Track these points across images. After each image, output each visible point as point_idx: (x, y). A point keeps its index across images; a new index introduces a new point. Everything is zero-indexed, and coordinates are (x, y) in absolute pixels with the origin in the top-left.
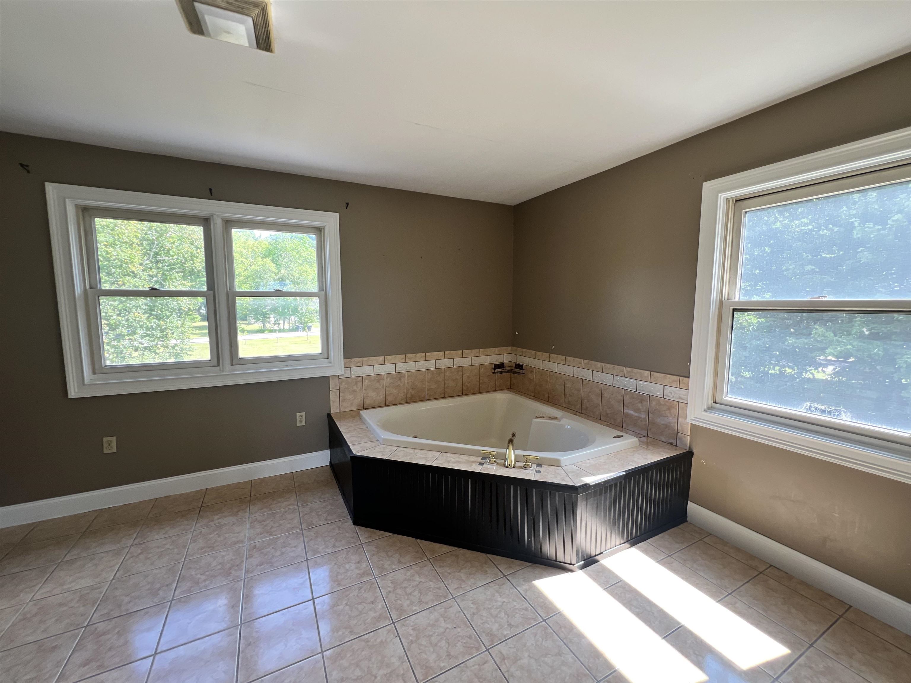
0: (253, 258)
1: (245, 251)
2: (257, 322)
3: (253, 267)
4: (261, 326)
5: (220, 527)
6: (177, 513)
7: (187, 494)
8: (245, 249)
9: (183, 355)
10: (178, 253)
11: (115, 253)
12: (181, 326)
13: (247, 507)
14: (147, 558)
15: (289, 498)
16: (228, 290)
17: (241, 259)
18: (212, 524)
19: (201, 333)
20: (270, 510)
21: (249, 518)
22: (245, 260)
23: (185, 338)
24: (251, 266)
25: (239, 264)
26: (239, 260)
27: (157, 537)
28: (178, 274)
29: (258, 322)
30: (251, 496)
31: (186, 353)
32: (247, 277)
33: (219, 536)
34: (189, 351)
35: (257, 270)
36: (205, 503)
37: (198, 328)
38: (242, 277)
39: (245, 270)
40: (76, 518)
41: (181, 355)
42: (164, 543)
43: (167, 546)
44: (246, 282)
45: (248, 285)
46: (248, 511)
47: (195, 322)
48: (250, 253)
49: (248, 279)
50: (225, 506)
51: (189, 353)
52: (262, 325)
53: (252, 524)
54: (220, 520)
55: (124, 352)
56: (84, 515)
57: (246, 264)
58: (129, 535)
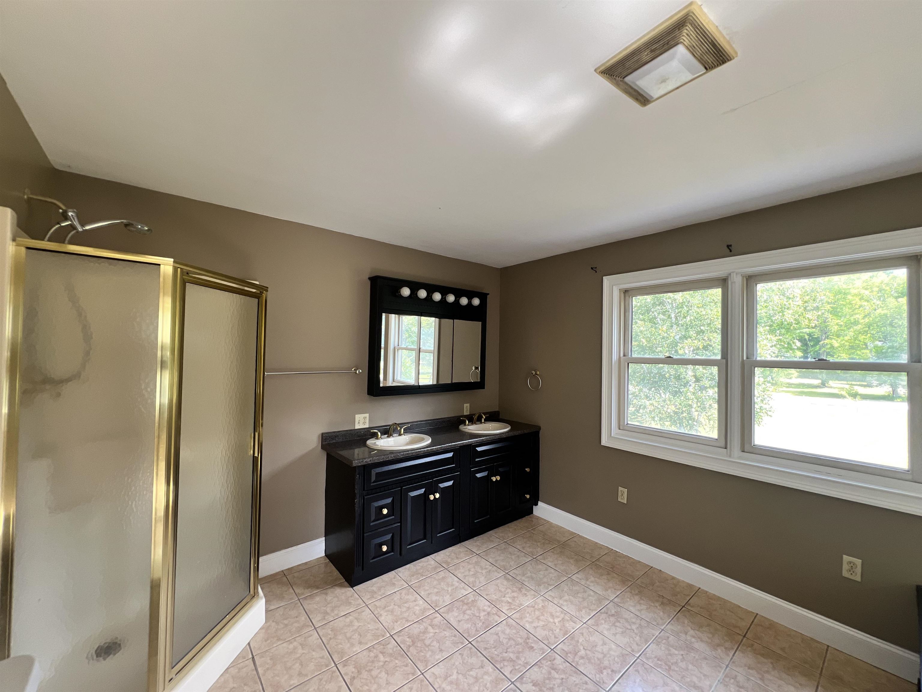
0: (880, 299)
1: (867, 292)
2: (880, 385)
3: (879, 311)
4: (888, 391)
5: (690, 648)
6: (659, 596)
7: (679, 581)
8: (866, 289)
9: (762, 414)
10: (766, 307)
11: (704, 313)
12: (762, 384)
13: (733, 649)
14: (614, 625)
15: (801, 685)
16: (745, 358)
17: (859, 303)
18: (683, 636)
19: (797, 392)
20: (762, 679)
21: (727, 666)
22: (866, 303)
23: (766, 396)
24: (875, 310)
25: (856, 309)
26: (856, 305)
27: (632, 609)
28: (764, 329)
29: (883, 385)
30: (744, 636)
31: (767, 413)
32: (869, 326)
33: (683, 660)
34: (770, 411)
35: (886, 315)
36: (689, 605)
37: (793, 386)
38: (860, 326)
39: (866, 316)
40: (596, 546)
41: (760, 414)
42: (634, 620)
43: (634, 627)
44: (866, 332)
45: (869, 335)
46: (731, 655)
47: (791, 378)
48: (875, 293)
49: (869, 328)
50: (709, 625)
51: (769, 413)
52: (891, 389)
53: (727, 680)
54: (693, 640)
55: (705, 403)
56: (601, 547)
57: (868, 308)
58: (615, 589)
